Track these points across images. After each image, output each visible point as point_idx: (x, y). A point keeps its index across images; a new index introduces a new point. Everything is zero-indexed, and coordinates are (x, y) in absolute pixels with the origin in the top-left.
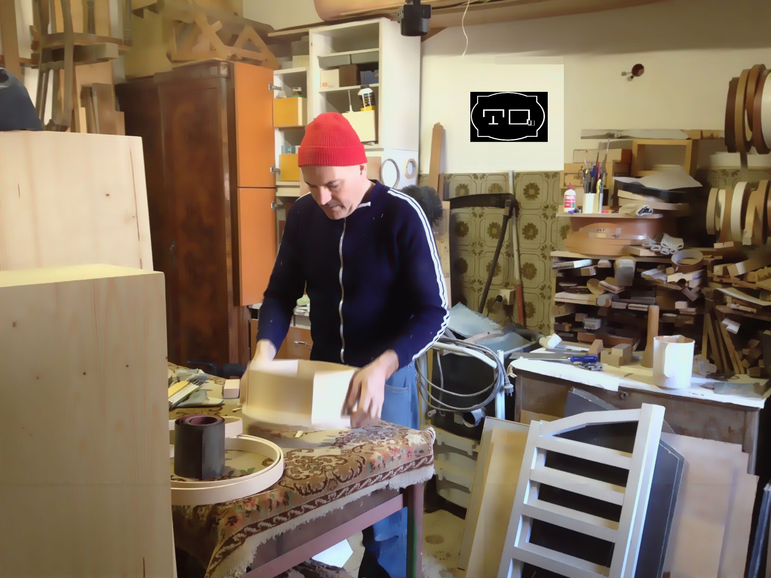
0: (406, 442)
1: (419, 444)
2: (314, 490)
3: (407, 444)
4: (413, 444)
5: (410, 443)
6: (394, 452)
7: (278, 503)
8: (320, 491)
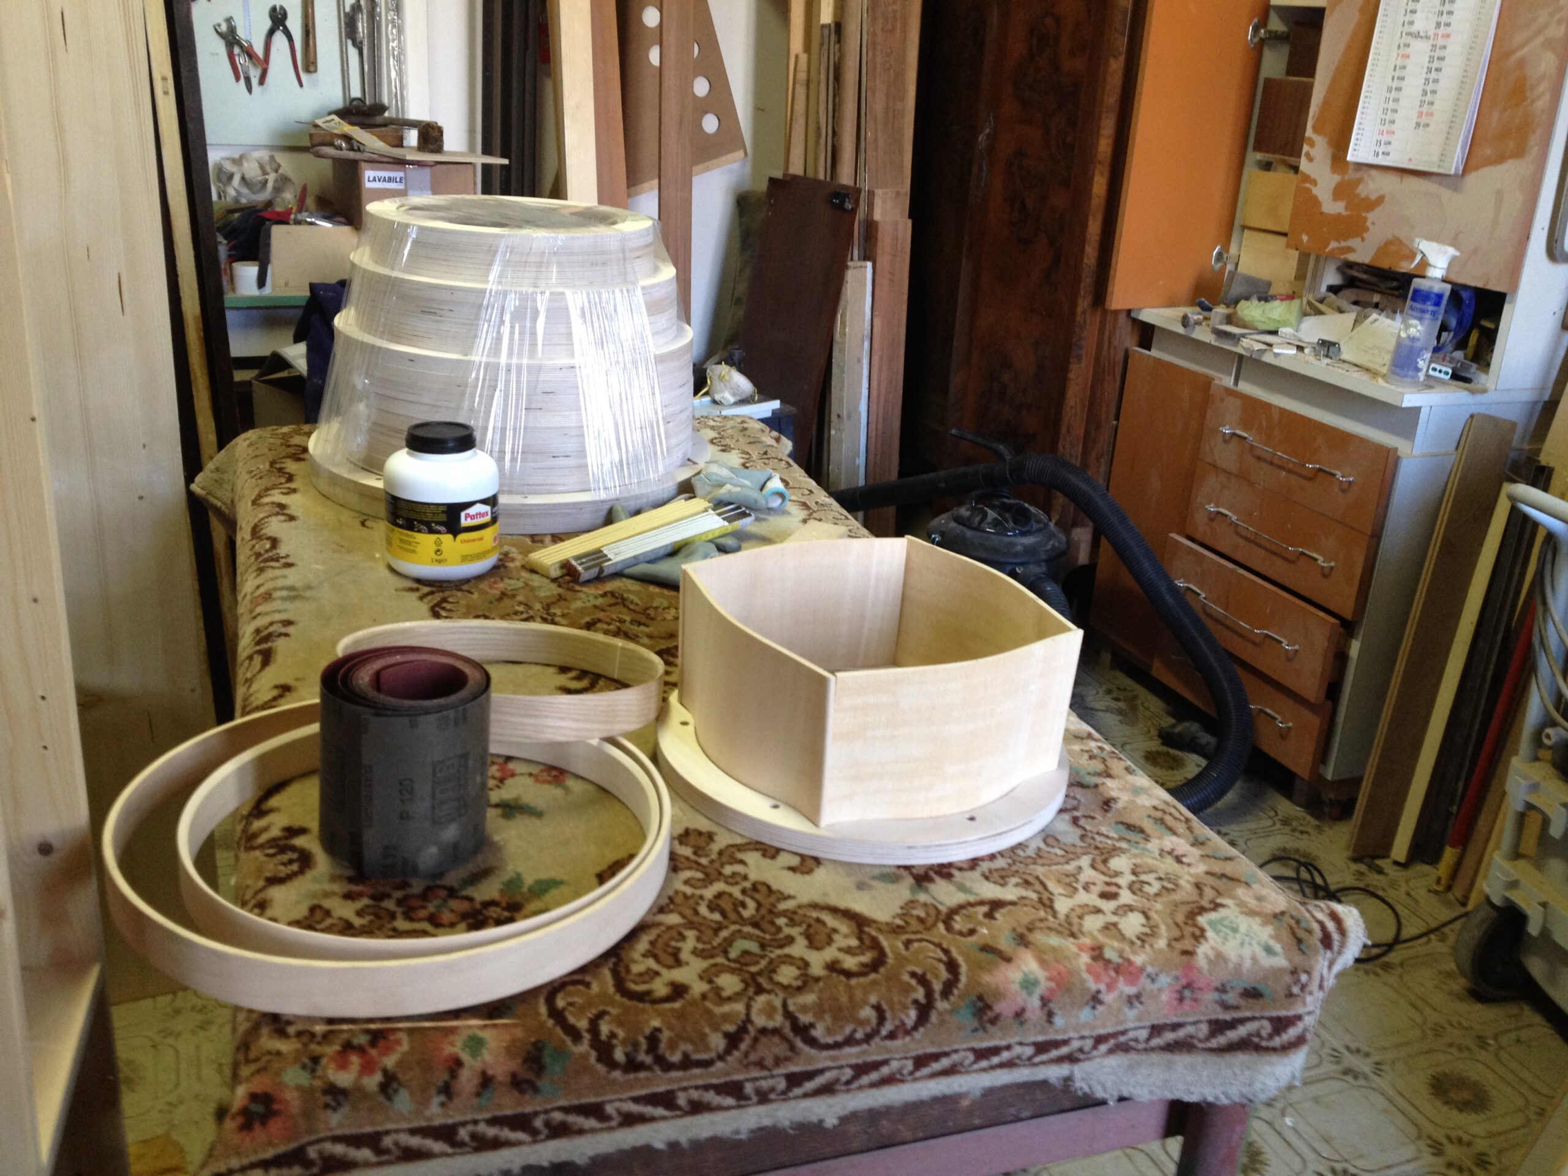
0: (1187, 944)
1: (1247, 964)
2: (676, 1058)
3: (1188, 953)
4: (1220, 958)
5: (1203, 950)
6: (1112, 974)
7: (486, 1081)
8: (707, 1064)
